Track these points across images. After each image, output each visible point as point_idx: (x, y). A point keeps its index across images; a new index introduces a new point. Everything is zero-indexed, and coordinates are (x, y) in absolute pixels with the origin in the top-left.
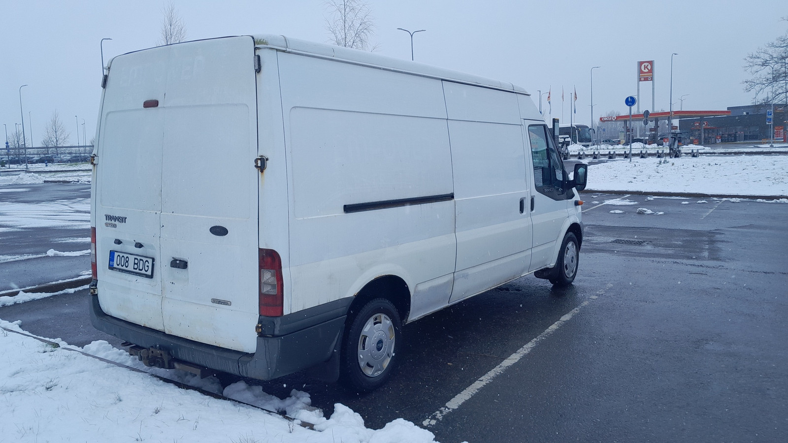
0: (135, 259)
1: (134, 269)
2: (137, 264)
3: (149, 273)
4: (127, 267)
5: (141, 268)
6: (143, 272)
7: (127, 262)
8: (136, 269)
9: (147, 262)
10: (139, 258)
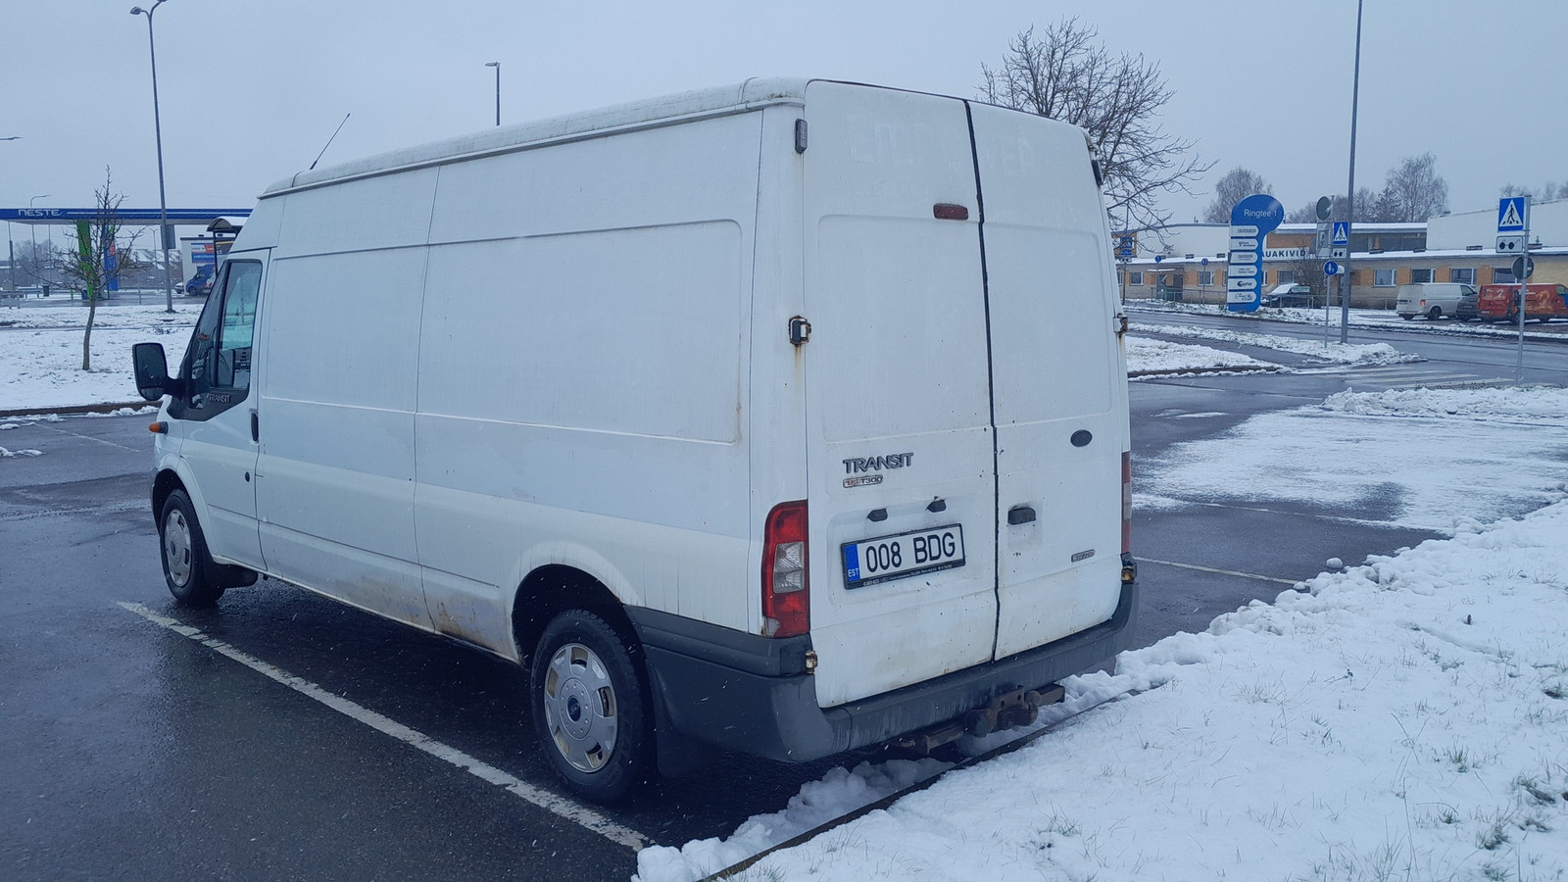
0: (916, 540)
1: (918, 561)
2: (923, 549)
3: (958, 556)
4: (897, 565)
5: (935, 553)
6: (944, 559)
7: (897, 554)
8: (923, 560)
9: (948, 538)
10: (925, 535)
